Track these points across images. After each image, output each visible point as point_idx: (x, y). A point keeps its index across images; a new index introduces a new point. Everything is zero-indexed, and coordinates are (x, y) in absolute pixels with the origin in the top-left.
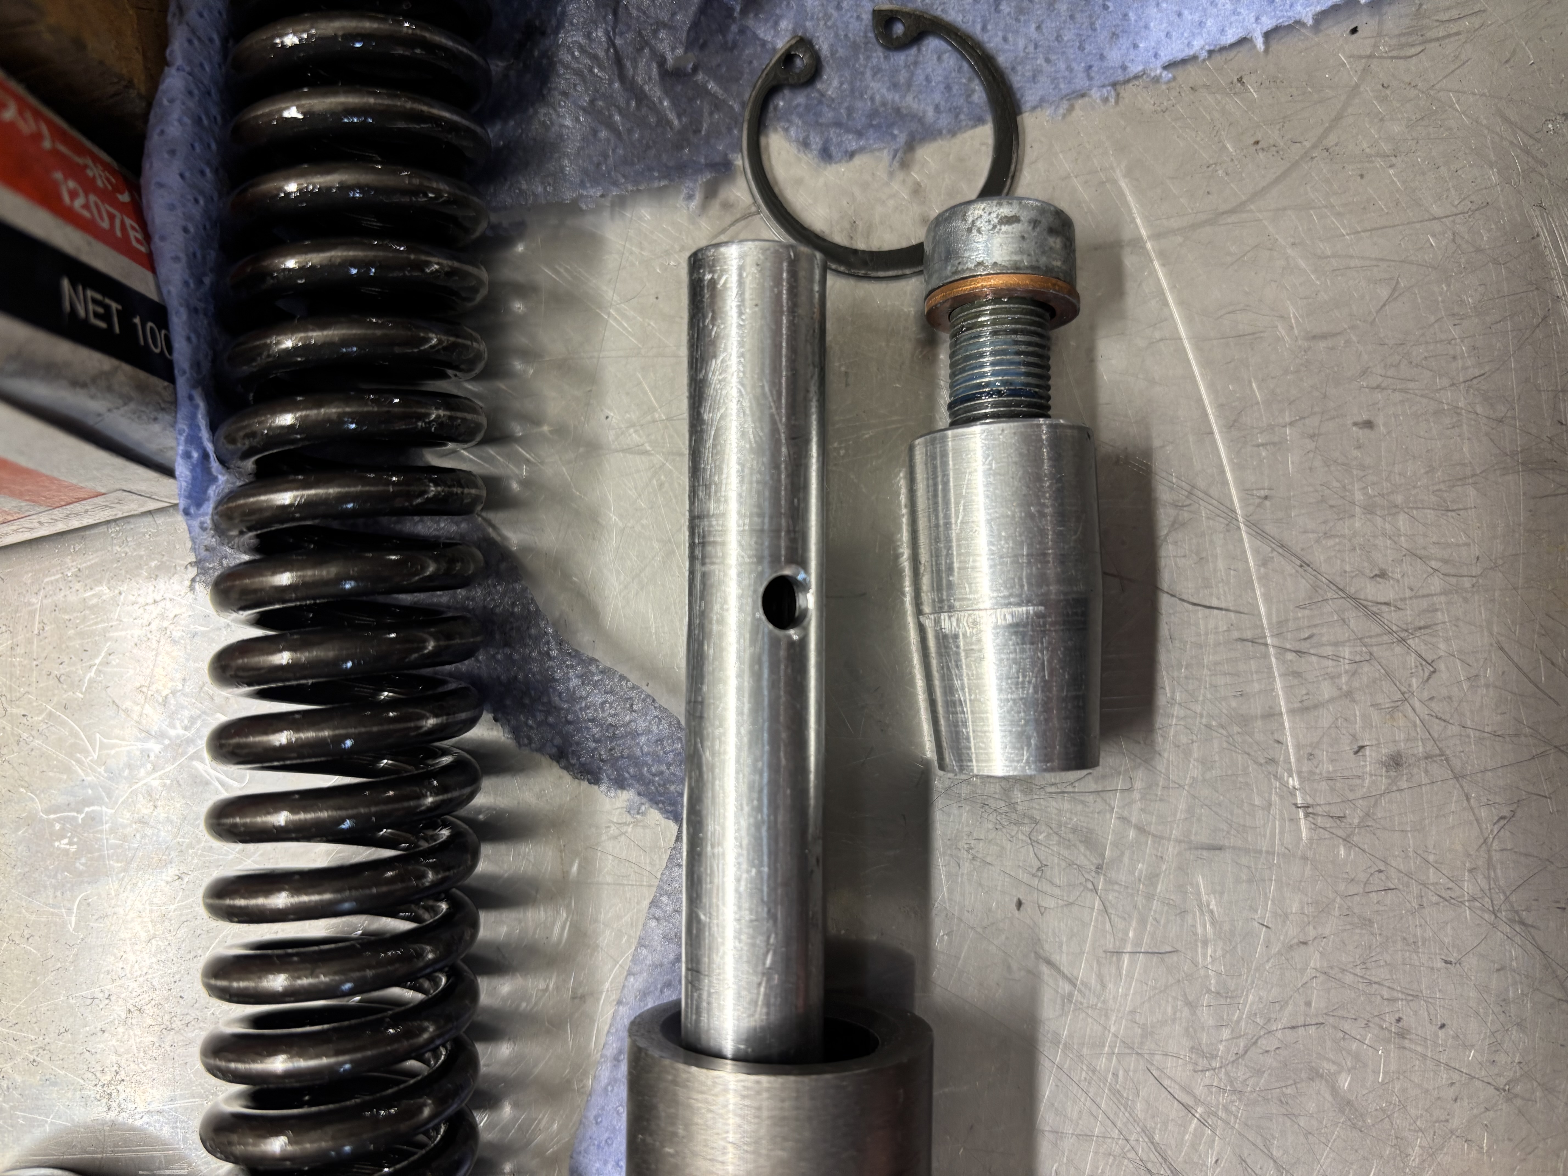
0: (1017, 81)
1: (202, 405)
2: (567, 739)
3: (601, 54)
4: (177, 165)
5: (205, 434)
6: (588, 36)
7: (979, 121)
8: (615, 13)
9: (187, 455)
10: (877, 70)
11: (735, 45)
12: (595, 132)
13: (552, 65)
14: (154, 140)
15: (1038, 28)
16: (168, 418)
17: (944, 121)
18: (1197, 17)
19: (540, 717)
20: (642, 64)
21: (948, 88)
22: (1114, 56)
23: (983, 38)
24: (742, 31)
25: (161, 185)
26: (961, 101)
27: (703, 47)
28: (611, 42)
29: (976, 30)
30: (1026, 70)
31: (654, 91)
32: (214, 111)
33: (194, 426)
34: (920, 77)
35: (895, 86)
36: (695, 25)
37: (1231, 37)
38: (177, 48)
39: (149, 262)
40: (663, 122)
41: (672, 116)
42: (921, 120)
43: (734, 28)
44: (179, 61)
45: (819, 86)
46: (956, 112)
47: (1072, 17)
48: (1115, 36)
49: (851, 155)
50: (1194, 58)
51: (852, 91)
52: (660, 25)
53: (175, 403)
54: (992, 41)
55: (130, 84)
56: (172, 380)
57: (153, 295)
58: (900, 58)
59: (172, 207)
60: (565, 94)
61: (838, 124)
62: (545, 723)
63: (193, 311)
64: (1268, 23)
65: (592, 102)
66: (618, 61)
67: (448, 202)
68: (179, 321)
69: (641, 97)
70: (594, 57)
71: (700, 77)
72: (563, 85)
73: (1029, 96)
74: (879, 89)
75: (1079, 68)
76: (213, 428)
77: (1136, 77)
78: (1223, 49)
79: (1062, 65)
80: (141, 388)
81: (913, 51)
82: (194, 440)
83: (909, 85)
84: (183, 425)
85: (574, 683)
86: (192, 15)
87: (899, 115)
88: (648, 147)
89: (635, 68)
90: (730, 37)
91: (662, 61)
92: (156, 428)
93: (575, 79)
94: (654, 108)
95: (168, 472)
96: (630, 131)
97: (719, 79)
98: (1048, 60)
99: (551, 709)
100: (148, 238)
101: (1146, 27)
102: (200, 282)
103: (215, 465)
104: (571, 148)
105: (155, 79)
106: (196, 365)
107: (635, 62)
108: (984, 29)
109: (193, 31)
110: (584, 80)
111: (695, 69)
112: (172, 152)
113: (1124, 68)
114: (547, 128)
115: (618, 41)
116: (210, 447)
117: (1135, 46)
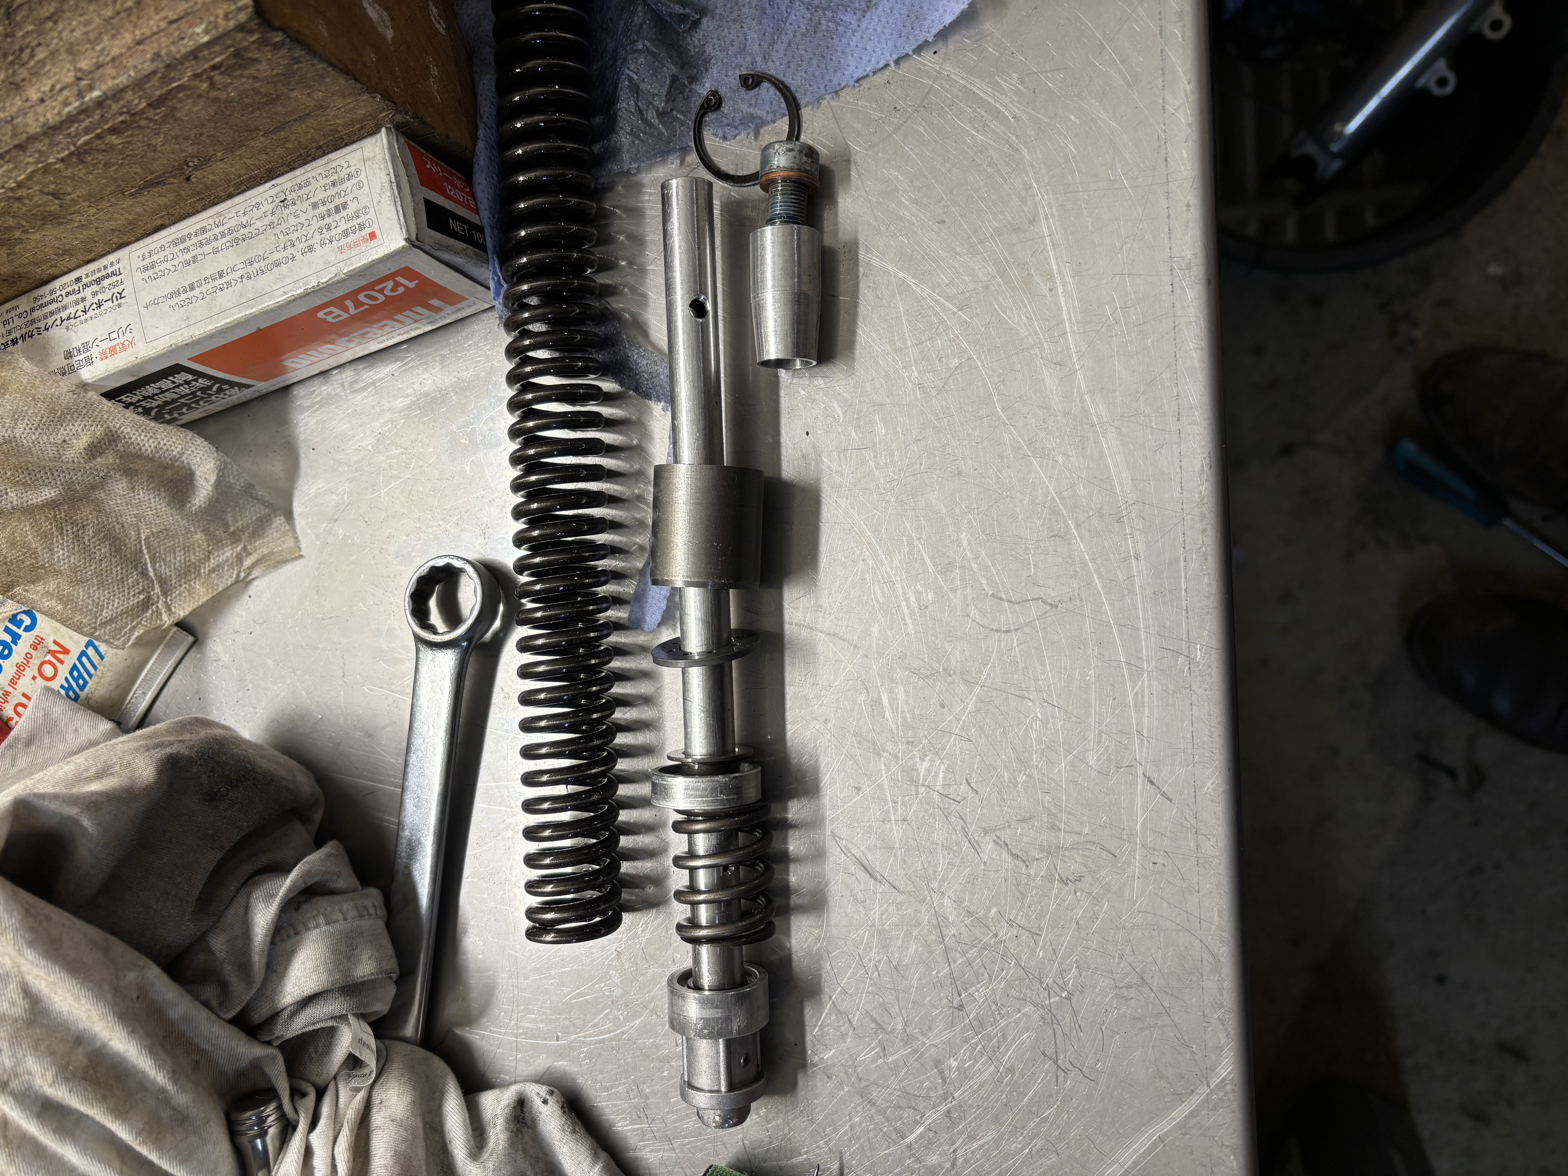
0: (798, 96)
1: (496, 259)
2: (638, 382)
3: (633, 110)
4: (484, 175)
5: (498, 270)
6: (628, 104)
7: (784, 115)
8: (637, 94)
9: (493, 279)
10: (743, 100)
11: (688, 97)
12: (633, 142)
13: (616, 117)
14: (476, 167)
15: (805, 72)
16: (485, 265)
17: (770, 116)
18: (867, 58)
19: (627, 374)
20: (650, 111)
21: (771, 103)
22: (835, 80)
23: (783, 79)
24: (691, 90)
25: (479, 184)
26: (777, 108)
27: (674, 101)
28: (637, 105)
29: (780, 77)
30: (802, 91)
31: (656, 122)
32: (496, 154)
33: (495, 268)
34: (760, 101)
35: (750, 106)
36: (669, 93)
37: (881, 65)
38: (481, 132)
39: (477, 212)
40: (660, 134)
41: (664, 131)
42: (761, 119)
43: (687, 90)
44: (482, 138)
45: (722, 109)
46: (774, 112)
47: (818, 66)
48: (835, 71)
49: (735, 137)
50: (867, 76)
51: (734, 109)
52: (654, 95)
53: (488, 260)
54: (788, 81)
55: (466, 148)
56: (487, 252)
57: (479, 223)
58: (752, 93)
59: (483, 191)
60: (622, 128)
61: (728, 125)
62: (629, 376)
63: (492, 227)
64: (895, 57)
65: (632, 130)
66: (640, 112)
67: (577, 177)
68: (487, 231)
69: (651, 125)
70: (631, 112)
71: (675, 113)
72: (621, 125)
73: (803, 101)
74: (744, 107)
75: (822, 87)
76: (501, 269)
77: (844, 87)
78: (880, 70)
79: (815, 87)
80: (476, 255)
81: (757, 89)
82: (495, 273)
83: (756, 103)
84: (491, 268)
85: (636, 356)
86: (485, 119)
87: (753, 117)
88: (656, 145)
89: (647, 113)
90: (685, 94)
91: (657, 110)
92: (483, 269)
93: (625, 122)
94: (656, 128)
95: (488, 288)
96: (647, 139)
97: (682, 113)
98: (810, 85)
99: (631, 370)
100: (476, 203)
101: (848, 65)
102: (494, 217)
103: (502, 281)
104: (625, 149)
105: (474, 145)
106: (494, 247)
107: (647, 111)
108: (784, 76)
109: (486, 125)
110: (628, 122)
111: (672, 110)
112: (482, 171)
113: (839, 84)
114: (616, 142)
115: (640, 104)
116: (500, 274)
117: (844, 74)
